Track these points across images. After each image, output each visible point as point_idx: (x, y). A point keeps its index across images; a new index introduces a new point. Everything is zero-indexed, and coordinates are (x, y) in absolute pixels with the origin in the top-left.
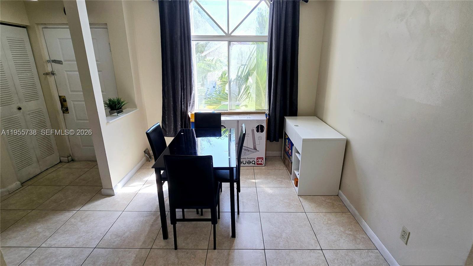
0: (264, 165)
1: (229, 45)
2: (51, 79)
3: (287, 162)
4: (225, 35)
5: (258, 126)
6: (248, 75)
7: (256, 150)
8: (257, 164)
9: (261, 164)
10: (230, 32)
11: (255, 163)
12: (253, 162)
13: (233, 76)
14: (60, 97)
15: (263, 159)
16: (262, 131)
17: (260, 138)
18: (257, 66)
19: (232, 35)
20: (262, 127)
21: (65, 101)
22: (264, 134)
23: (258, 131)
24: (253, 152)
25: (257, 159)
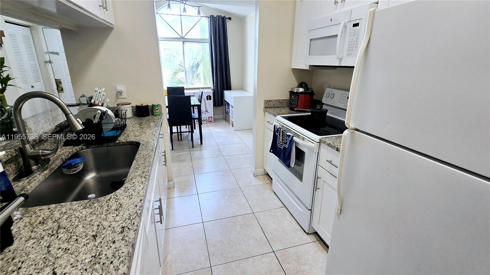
0: (213, 122)
1: (184, 44)
2: (49, 65)
3: (227, 119)
4: (180, 37)
5: (208, 96)
6: (198, 65)
7: (208, 112)
8: (209, 121)
9: (211, 121)
10: (183, 36)
11: (207, 121)
12: (206, 120)
13: (187, 66)
14: (56, 80)
15: (212, 118)
16: (210, 99)
17: (209, 104)
18: (203, 59)
19: (185, 37)
20: (210, 97)
21: (61, 83)
22: (211, 102)
23: (207, 99)
24: (206, 113)
25: (209, 118)
